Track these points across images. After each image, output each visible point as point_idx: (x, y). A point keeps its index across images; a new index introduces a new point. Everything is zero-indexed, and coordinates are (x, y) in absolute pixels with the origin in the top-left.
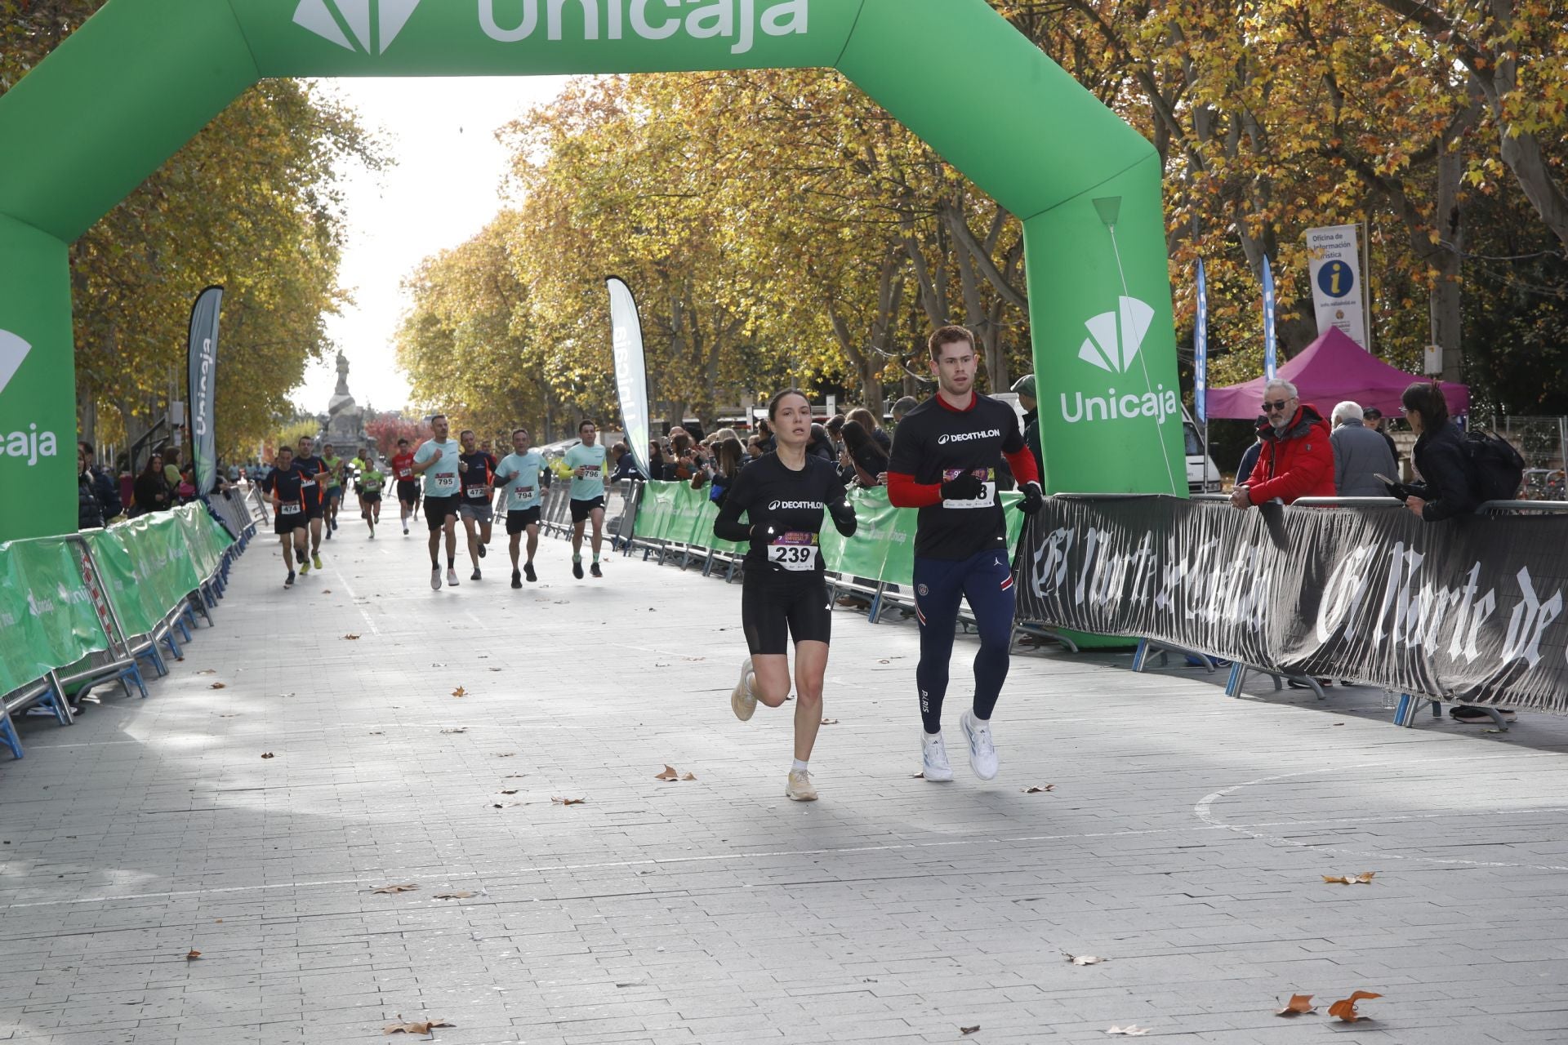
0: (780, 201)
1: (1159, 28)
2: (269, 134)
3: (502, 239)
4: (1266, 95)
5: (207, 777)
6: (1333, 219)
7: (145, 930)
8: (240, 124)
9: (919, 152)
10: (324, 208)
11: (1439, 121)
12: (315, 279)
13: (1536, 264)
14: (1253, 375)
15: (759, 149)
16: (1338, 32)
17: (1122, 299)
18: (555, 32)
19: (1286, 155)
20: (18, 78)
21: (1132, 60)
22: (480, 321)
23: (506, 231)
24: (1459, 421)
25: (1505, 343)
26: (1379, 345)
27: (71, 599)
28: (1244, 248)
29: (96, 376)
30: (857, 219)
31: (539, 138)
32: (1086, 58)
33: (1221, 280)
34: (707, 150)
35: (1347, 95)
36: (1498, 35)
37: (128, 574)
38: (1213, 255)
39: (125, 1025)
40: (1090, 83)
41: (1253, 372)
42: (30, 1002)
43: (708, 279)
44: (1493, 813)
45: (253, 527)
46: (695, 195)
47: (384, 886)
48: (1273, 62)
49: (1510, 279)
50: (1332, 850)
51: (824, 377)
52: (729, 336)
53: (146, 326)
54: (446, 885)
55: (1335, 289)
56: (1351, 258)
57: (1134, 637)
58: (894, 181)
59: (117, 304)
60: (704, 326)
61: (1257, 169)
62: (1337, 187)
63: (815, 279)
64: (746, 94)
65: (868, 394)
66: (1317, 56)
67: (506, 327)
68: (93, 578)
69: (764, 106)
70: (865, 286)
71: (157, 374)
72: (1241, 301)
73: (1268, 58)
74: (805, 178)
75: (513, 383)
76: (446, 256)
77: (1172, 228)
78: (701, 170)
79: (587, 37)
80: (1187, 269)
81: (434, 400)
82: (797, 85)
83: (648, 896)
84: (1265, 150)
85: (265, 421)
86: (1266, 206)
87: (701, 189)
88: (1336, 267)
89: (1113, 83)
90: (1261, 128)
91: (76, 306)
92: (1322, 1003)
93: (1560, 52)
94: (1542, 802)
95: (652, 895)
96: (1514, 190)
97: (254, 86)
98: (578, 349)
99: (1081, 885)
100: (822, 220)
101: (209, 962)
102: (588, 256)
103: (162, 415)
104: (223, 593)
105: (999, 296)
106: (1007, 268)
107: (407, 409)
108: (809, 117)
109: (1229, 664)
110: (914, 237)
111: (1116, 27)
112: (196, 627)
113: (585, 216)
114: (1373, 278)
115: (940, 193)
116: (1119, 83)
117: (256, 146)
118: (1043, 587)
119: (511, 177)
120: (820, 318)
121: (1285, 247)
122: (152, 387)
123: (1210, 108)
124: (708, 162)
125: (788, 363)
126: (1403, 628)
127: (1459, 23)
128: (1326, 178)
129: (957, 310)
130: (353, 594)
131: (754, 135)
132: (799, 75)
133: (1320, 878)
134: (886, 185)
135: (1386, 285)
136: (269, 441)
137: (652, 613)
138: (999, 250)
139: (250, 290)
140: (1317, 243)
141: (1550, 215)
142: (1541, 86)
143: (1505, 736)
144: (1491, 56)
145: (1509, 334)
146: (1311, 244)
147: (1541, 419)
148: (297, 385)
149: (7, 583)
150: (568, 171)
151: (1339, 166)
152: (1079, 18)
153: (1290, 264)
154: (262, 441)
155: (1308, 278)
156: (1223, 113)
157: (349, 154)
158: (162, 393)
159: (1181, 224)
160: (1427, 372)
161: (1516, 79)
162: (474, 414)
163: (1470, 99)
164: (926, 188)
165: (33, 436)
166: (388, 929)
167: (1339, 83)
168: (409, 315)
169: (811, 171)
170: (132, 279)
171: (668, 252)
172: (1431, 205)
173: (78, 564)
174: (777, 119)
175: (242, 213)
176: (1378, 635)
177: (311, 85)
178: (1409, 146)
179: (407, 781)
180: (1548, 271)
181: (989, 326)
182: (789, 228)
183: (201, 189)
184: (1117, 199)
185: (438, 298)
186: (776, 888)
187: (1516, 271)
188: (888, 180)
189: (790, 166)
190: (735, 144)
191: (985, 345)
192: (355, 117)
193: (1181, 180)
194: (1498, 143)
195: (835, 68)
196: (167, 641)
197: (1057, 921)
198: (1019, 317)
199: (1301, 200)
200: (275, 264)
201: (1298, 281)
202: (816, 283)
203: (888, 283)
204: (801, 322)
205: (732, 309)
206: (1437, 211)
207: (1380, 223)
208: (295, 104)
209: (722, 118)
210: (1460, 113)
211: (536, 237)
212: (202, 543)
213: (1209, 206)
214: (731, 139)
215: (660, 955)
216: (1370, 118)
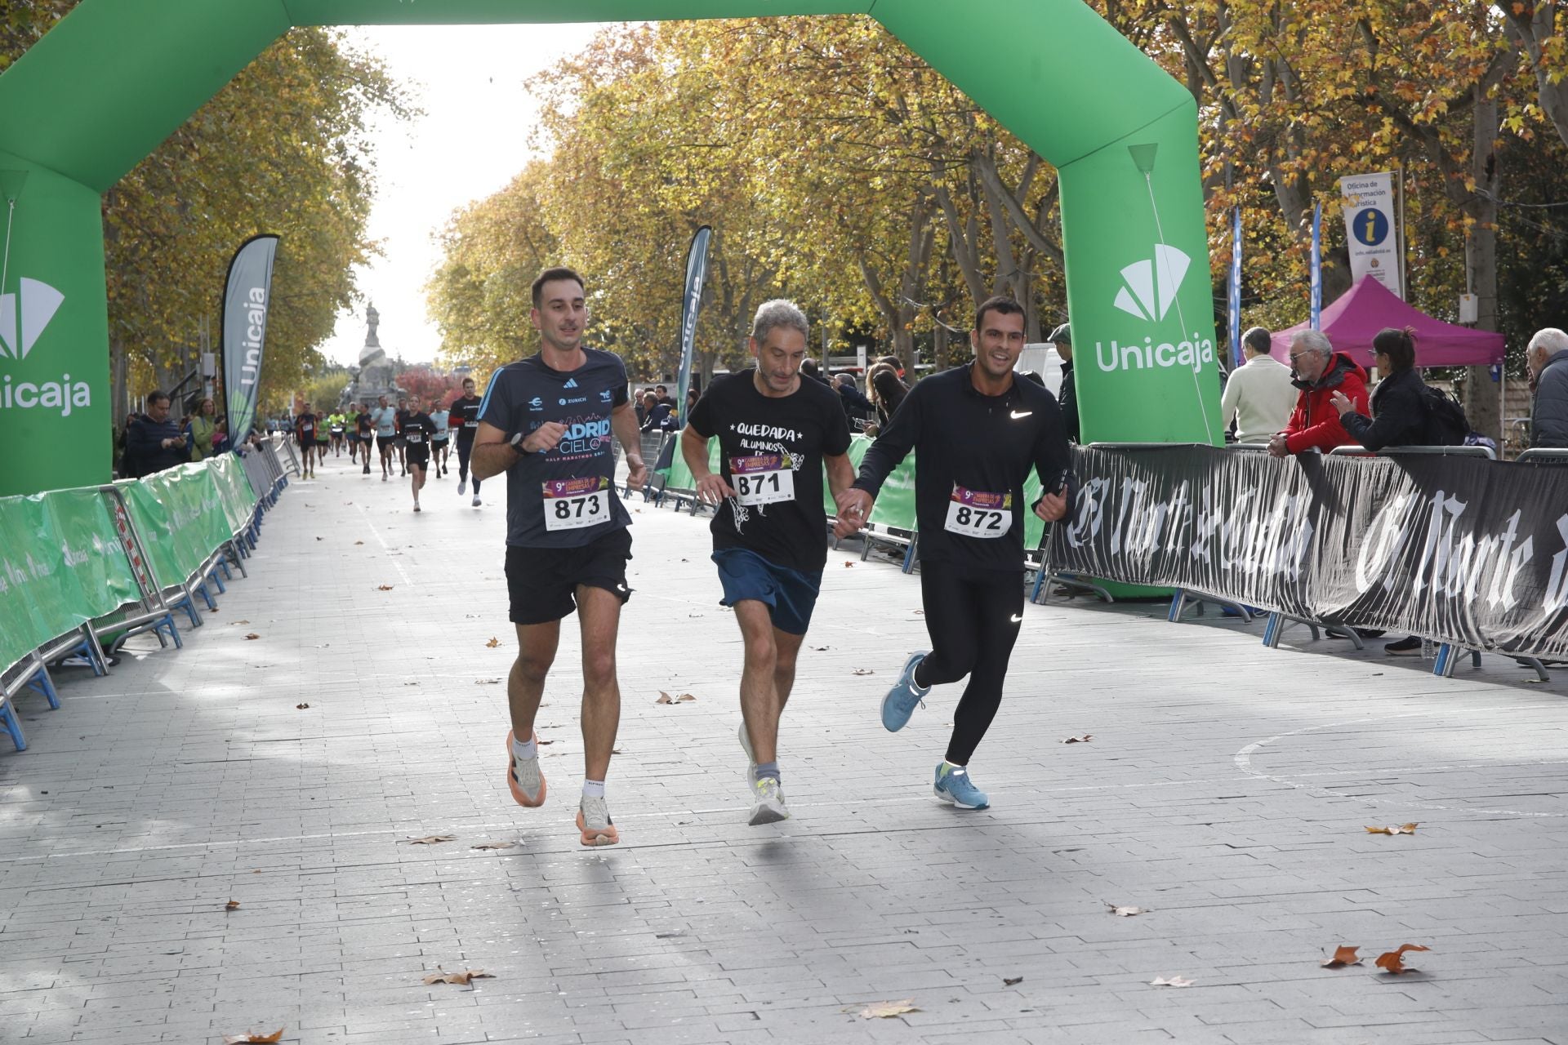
0: (810, 150)
2: (299, 85)
3: (531, 191)
4: (1300, 42)
5: (242, 728)
6: (1367, 167)
7: (183, 880)
8: (270, 75)
9: (950, 101)
10: (354, 159)
11: (1476, 67)
12: (344, 231)
14: (1287, 325)
15: (788, 98)
17: (1157, 245)
19: (1323, 102)
20: (49, 28)
21: (1165, 7)
22: (510, 273)
23: (536, 183)
24: (1495, 369)
25: (1541, 292)
26: (1413, 294)
27: (106, 550)
28: (1278, 197)
29: (129, 327)
30: (886, 171)
31: (568, 88)
32: (1119, 5)
33: (1253, 230)
34: (737, 100)
35: (1382, 40)
37: (162, 525)
38: (1246, 204)
39: (165, 975)
40: (1125, 29)
41: (1285, 321)
42: (69, 952)
43: (737, 230)
44: (1536, 764)
45: (284, 478)
46: (725, 145)
47: (421, 837)
48: (1308, 8)
49: (1546, 227)
50: (1374, 800)
51: (855, 327)
52: (759, 287)
53: (177, 277)
54: (484, 835)
55: (1370, 237)
56: (1385, 206)
57: (1170, 588)
58: (925, 129)
59: (148, 257)
60: (734, 277)
61: (1291, 116)
62: (1374, 135)
63: (846, 229)
64: (776, 43)
65: (898, 344)
66: (1353, 3)
68: (127, 528)
69: (795, 55)
70: (895, 236)
71: (189, 325)
72: (1274, 250)
73: (1302, 4)
74: (836, 128)
76: (475, 207)
77: (1205, 176)
78: (731, 119)
80: (1220, 218)
81: (464, 352)
82: (828, 34)
83: (686, 846)
84: (1299, 97)
85: (296, 373)
86: (1301, 155)
87: (731, 138)
88: (1371, 215)
89: (1145, 31)
90: (1295, 75)
91: (107, 257)
92: (1368, 955)
95: (690, 846)
96: (1549, 137)
97: (284, 36)
98: (608, 301)
99: (1121, 835)
100: (853, 170)
101: (248, 912)
102: (618, 206)
103: (193, 366)
104: (256, 544)
105: (1031, 245)
106: (1038, 218)
107: (437, 360)
108: (839, 66)
109: (1266, 614)
110: (945, 186)
112: (229, 578)
113: (615, 166)
114: (1407, 227)
115: (972, 142)
116: (1151, 31)
117: (286, 96)
118: (1078, 538)
119: (541, 128)
120: (850, 268)
121: (1320, 195)
122: (183, 338)
123: (1244, 55)
124: (738, 111)
125: (818, 313)
126: (1443, 578)
128: (1361, 125)
129: (988, 259)
130: (385, 546)
131: (784, 84)
132: (831, 23)
133: (1363, 829)
134: (916, 135)
135: (1422, 233)
136: (300, 393)
137: (685, 563)
138: (1030, 200)
140: (1352, 191)
143: (1546, 685)
145: (1544, 283)
146: (1345, 192)
148: (328, 337)
149: (42, 534)
150: (597, 121)
151: (1375, 113)
153: (1325, 211)
154: (293, 393)
155: (1343, 228)
156: (1257, 61)
157: (379, 104)
158: (193, 344)
159: (1214, 171)
160: (1462, 321)
161: (1554, 24)
163: (1509, 44)
164: (957, 137)
165: (67, 387)
166: (426, 880)
167: (1374, 29)
168: (439, 266)
169: (842, 120)
170: (163, 230)
171: (699, 202)
172: (1467, 152)
173: (112, 514)
174: (807, 68)
175: (271, 163)
176: (1418, 584)
177: (340, 35)
178: (1447, 92)
179: (442, 732)
181: (1021, 276)
182: (819, 178)
183: (231, 139)
184: (1153, 148)
185: (468, 249)
186: (814, 839)
187: (1551, 219)
188: (919, 129)
189: (821, 115)
190: (765, 94)
191: (1016, 294)
192: (384, 67)
193: (1213, 128)
194: (1536, 90)
195: (866, 16)
196: (201, 592)
197: (1098, 872)
198: (1050, 268)
199: (1335, 148)
200: (305, 215)
201: (1332, 229)
202: (847, 233)
203: (919, 233)
204: (832, 273)
205: (763, 260)
206: (1473, 158)
207: (1415, 171)
208: (325, 54)
209: (752, 67)
210: (1498, 58)
211: (565, 188)
212: (235, 493)
213: (1243, 154)
214: (761, 88)
215: (699, 905)
216: (1406, 65)
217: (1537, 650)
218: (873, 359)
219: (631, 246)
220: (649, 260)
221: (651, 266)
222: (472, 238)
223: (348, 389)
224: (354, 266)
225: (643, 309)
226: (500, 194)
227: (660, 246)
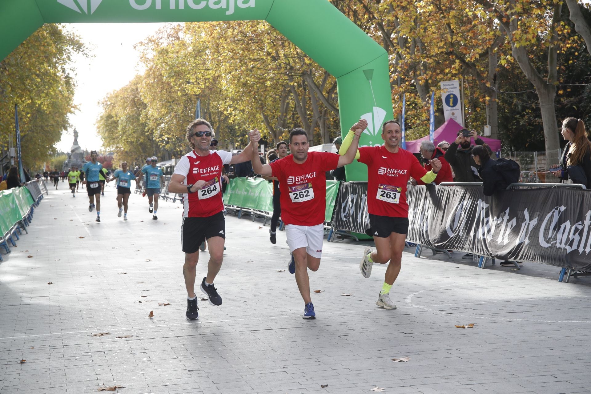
0: (243, 71)
1: (385, 6)
3: (136, 86)
4: (425, 32)
5: (26, 292)
6: (450, 78)
7: (4, 351)
8: (36, 41)
9: (295, 53)
10: (69, 74)
11: (489, 42)
12: (65, 101)
13: (524, 95)
14: (421, 137)
15: (234, 51)
16: (451, 8)
17: (374, 107)
18: (158, 6)
19: (433, 54)
21: (375, 18)
22: (129, 117)
23: (138, 83)
24: (497, 153)
25: (513, 124)
26: (467, 125)
28: (417, 89)
30: (272, 79)
31: (150, 48)
32: (358, 17)
33: (409, 101)
34: (215, 52)
35: (455, 31)
36: (511, 10)
38: (406, 92)
40: (361, 26)
41: (420, 135)
43: (215, 101)
44: (517, 301)
45: (42, 195)
46: (211, 69)
47: (97, 333)
48: (428, 19)
49: (515, 101)
50: (458, 315)
52: (224, 123)
54: (121, 333)
55: (451, 104)
56: (457, 93)
58: (286, 64)
60: (214, 118)
61: (422, 59)
62: (453, 66)
63: (256, 101)
64: (230, 30)
66: (444, 17)
67: (139, 120)
69: (236, 36)
70: (275, 103)
71: (4, 137)
72: (416, 109)
73: (425, 18)
74: (252, 63)
75: (141, 140)
76: (115, 92)
77: (391, 82)
78: (213, 59)
79: (171, 8)
80: (396, 97)
81: (111, 147)
82: (249, 27)
83: (199, 336)
84: (425, 52)
85: (46, 155)
86: (425, 73)
87: (213, 67)
88: (452, 96)
89: (368, 27)
90: (423, 44)
93: (534, 16)
94: (535, 296)
96: (516, 67)
97: (41, 27)
98: (166, 128)
99: (364, 330)
100: (259, 79)
101: (29, 364)
102: (170, 92)
103: (6, 153)
104: (31, 221)
105: (326, 107)
106: (328, 97)
107: (101, 150)
108: (253, 39)
109: (415, 245)
110: (293, 85)
111: (369, 6)
112: (21, 234)
113: (169, 77)
114: (465, 100)
115: (304, 68)
116: (370, 27)
117: (42, 49)
118: (345, 217)
119: (140, 63)
120: (258, 115)
121: (433, 88)
123: (404, 36)
124: (215, 56)
125: (246, 132)
127: (496, 5)
128: (448, 63)
129: (310, 112)
130: (81, 222)
133: (454, 326)
134: (283, 65)
135: (470, 102)
136: (47, 163)
138: (325, 90)
139: (40, 105)
140: (444, 87)
141: (530, 77)
142: (527, 29)
143: (518, 271)
144: (508, 17)
145: (515, 121)
146: (442, 87)
147: (527, 152)
148: (59, 141)
150: (162, 60)
151: (453, 58)
152: (355, 3)
153: (435, 94)
154: (45, 163)
155: (441, 101)
156: (409, 39)
157: (78, 53)
158: (6, 145)
159: (394, 80)
160: (485, 135)
161: (518, 25)
162: (126, 152)
163: (501, 33)
164: (298, 66)
166: (99, 350)
167: (452, 27)
168: (102, 115)
169: (255, 60)
171: (201, 91)
172: (487, 73)
174: (242, 40)
175: (36, 75)
176: (472, 233)
177: (64, 27)
178: (479, 50)
179: (104, 293)
180: (529, 98)
181: (322, 119)
182: (246, 82)
183: (21, 66)
184: (372, 70)
185: (112, 108)
186: (248, 332)
187: (517, 98)
188: (284, 63)
189: (247, 58)
190: (226, 50)
191: (320, 126)
192: (80, 38)
193: (393, 63)
194: (511, 50)
195: (264, 21)
196: (10, 239)
197: (356, 344)
198: (333, 115)
199: (438, 71)
200: (50, 95)
201: (437, 101)
202: (257, 102)
203: (284, 102)
204: (251, 117)
205: (225, 112)
206: (489, 75)
207: (467, 80)
208: (57, 34)
209: (221, 40)
210: (497, 38)
211: (150, 85)
212: (23, 202)
213: (404, 73)
214: (224, 48)
215: (205, 359)
216: (464, 40)
217: (515, 259)
218: (267, 149)
219: (175, 107)
220: (182, 113)
221: (182, 115)
222: (114, 104)
223: (66, 161)
224: (69, 114)
225: (180, 131)
226: (125, 87)
227: (186, 107)
